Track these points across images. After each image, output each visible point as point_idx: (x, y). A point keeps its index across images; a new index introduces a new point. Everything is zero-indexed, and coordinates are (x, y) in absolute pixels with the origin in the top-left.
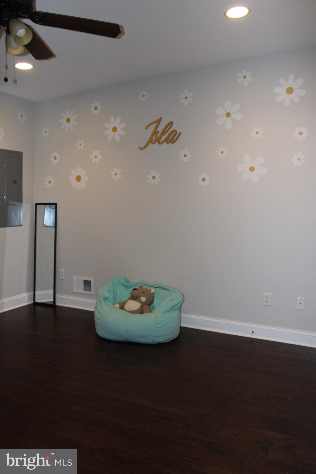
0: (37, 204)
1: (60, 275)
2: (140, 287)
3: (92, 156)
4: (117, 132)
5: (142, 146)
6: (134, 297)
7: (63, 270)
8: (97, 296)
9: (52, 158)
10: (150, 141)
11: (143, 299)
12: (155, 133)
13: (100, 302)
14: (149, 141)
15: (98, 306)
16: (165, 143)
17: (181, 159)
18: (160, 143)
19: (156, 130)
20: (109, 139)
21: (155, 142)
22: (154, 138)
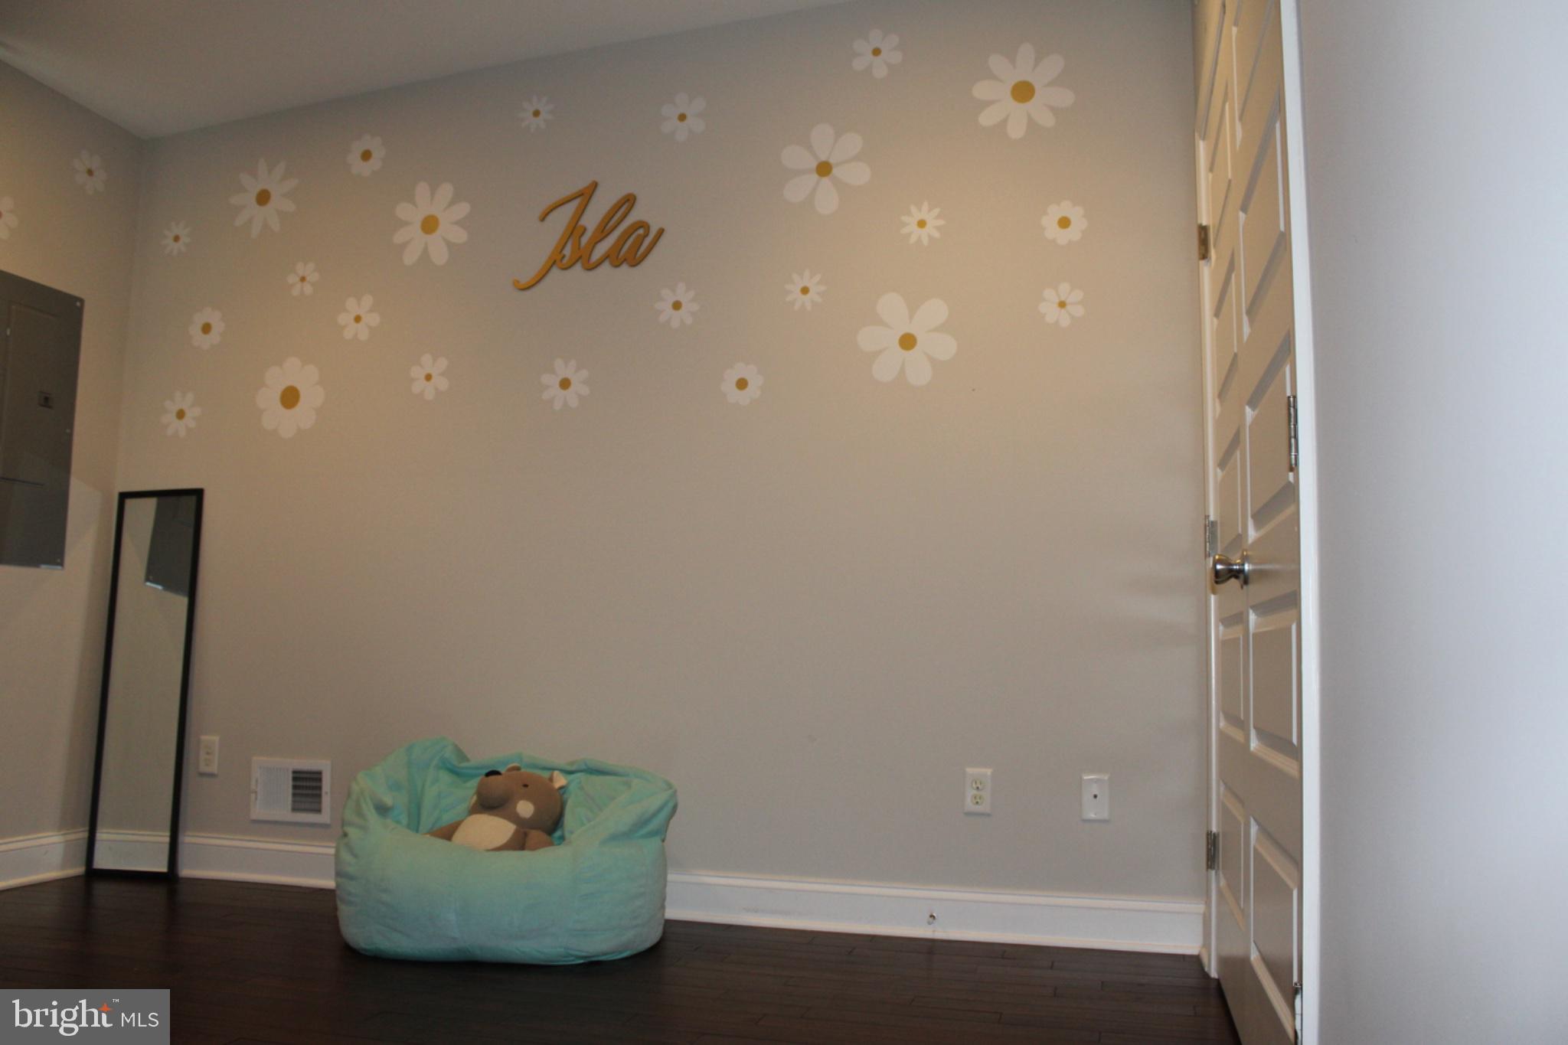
0: (124, 496)
1: (203, 756)
2: (510, 770)
3: (345, 319)
4: (438, 232)
5: (525, 280)
6: (489, 804)
7: (215, 738)
8: (349, 795)
9: (195, 330)
10: (556, 262)
11: (525, 809)
12: (572, 233)
13: (360, 813)
14: (550, 258)
15: (351, 831)
16: (606, 266)
17: (662, 318)
18: (591, 268)
19: (577, 222)
20: (410, 258)
21: (574, 264)
22: (567, 251)
